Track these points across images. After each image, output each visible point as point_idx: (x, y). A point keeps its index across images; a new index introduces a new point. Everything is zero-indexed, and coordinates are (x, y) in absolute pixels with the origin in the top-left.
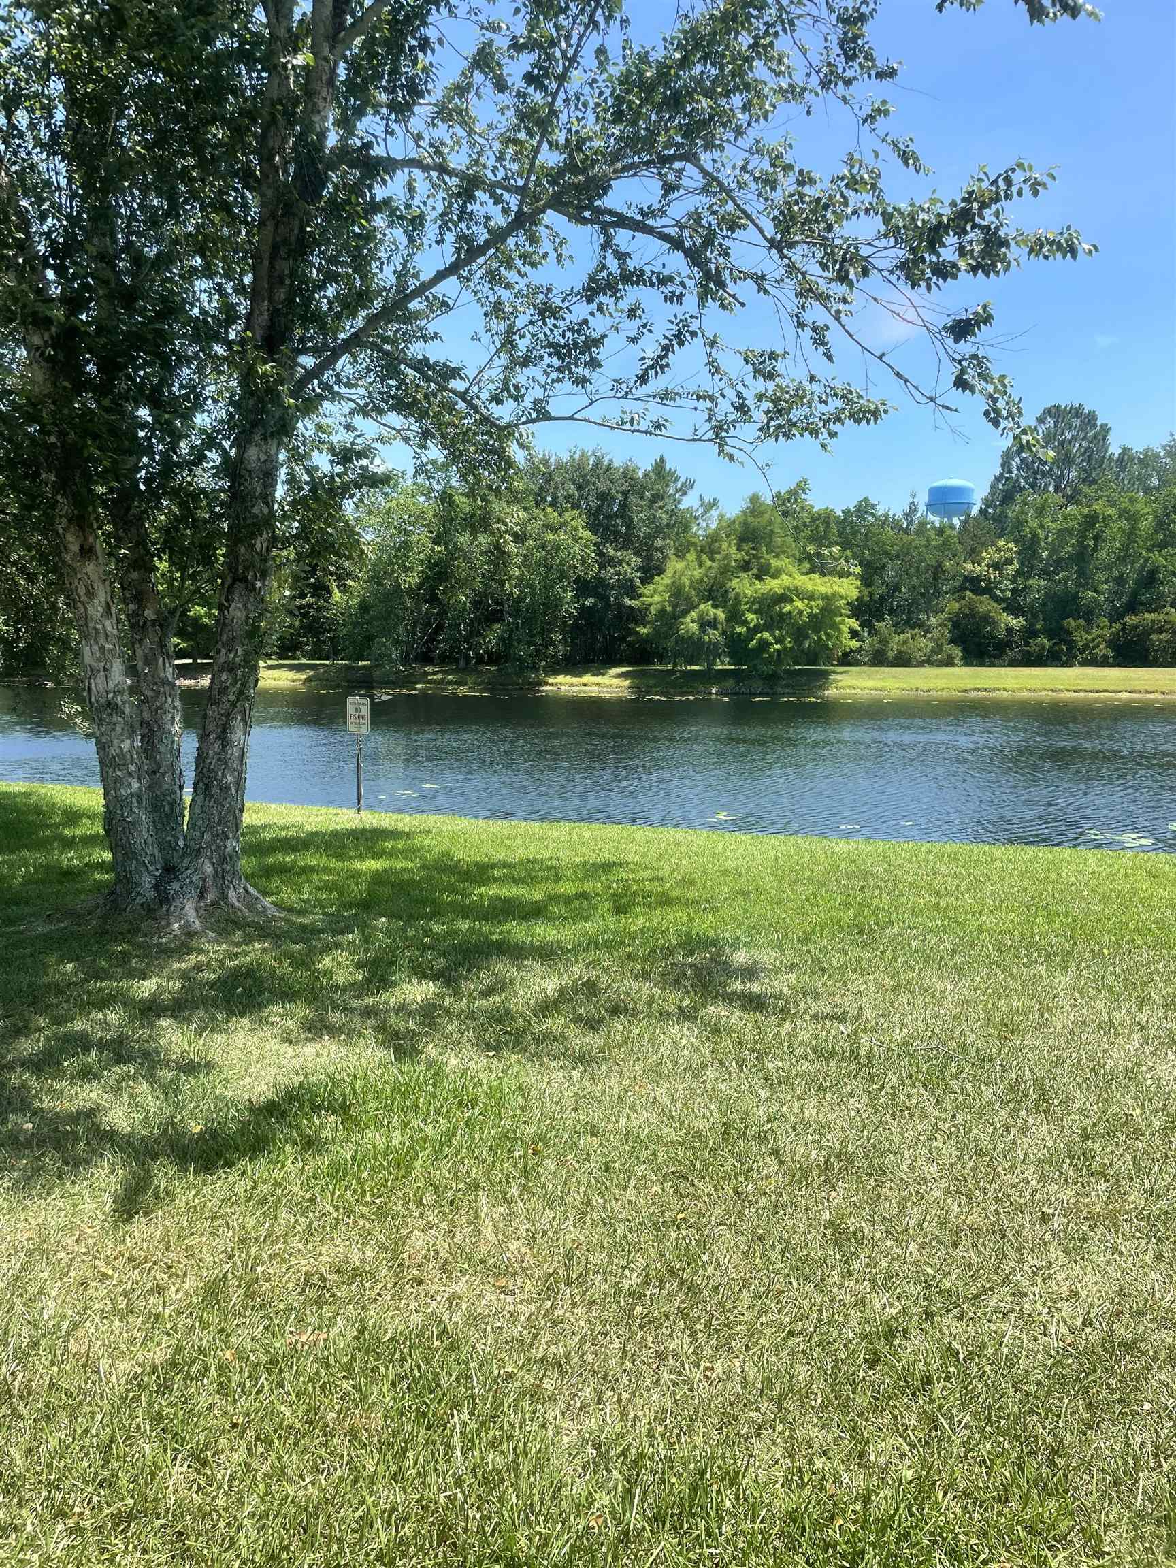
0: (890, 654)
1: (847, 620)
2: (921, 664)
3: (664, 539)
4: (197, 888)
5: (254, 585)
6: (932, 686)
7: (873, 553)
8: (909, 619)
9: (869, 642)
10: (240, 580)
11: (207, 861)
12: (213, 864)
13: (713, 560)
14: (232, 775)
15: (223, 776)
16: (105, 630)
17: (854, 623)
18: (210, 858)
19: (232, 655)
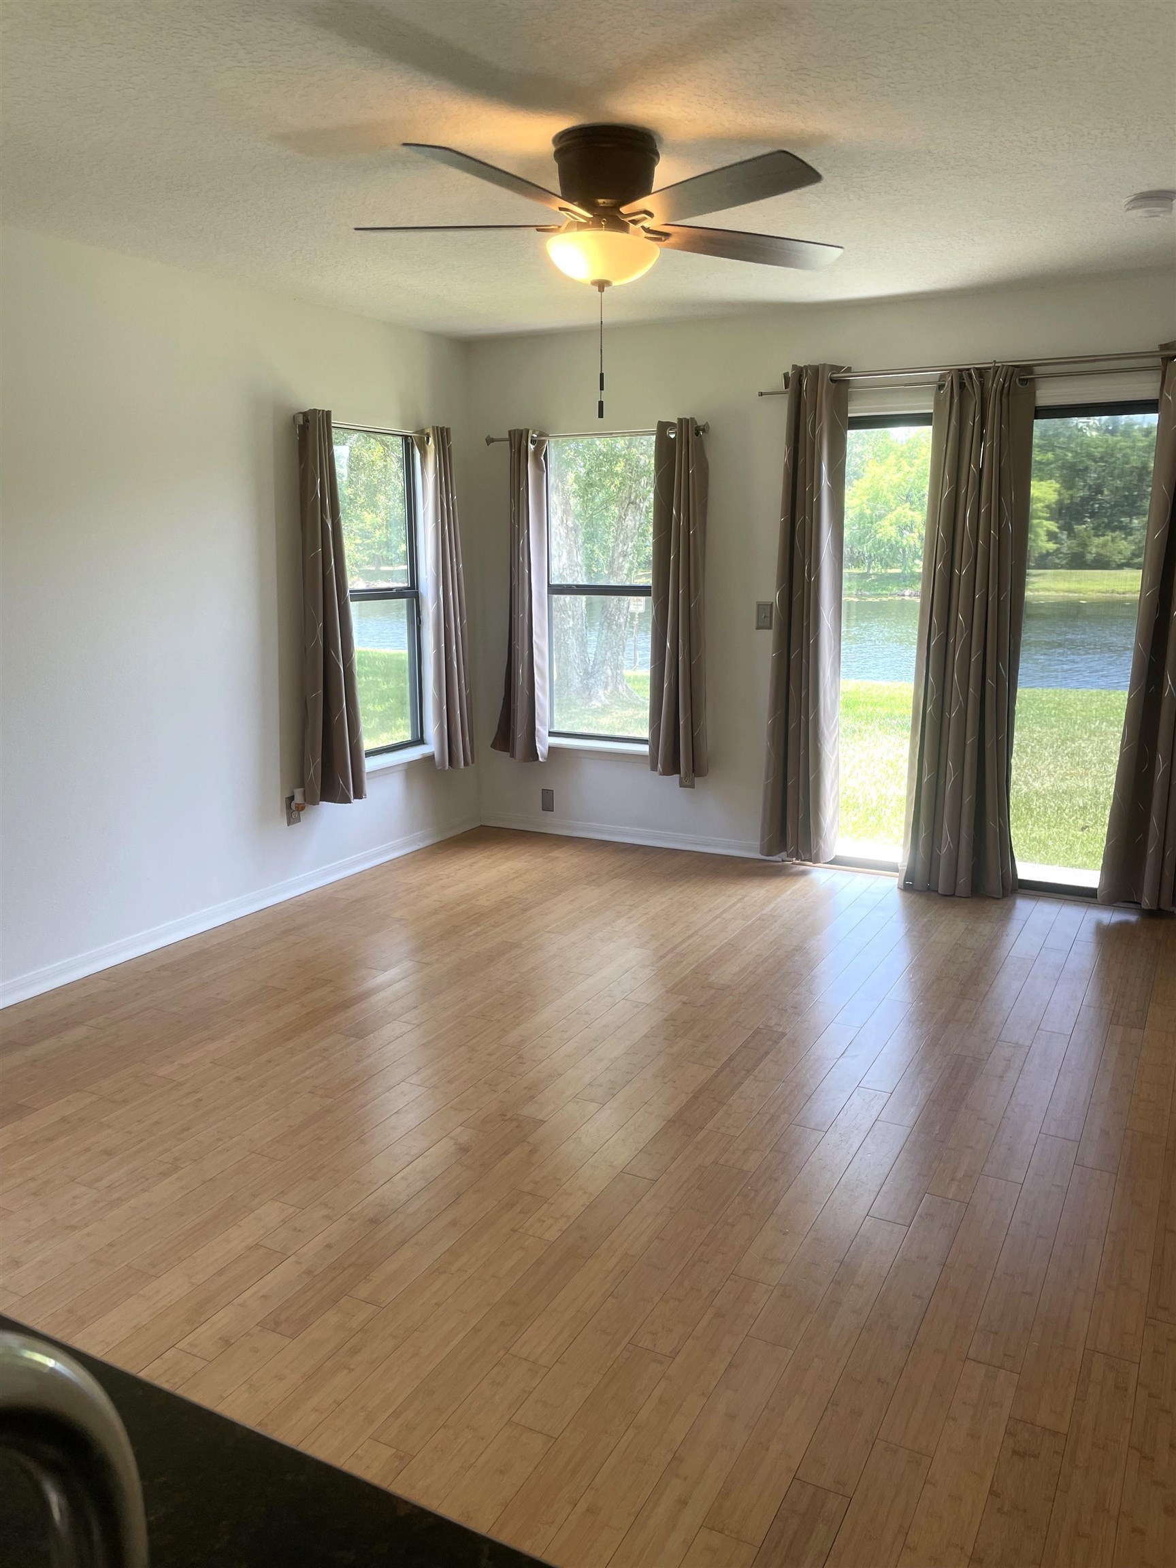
0: (1089, 557)
1: (1045, 523)
2: (1120, 566)
3: (863, 444)
4: (603, 682)
5: (639, 505)
6: (1128, 588)
7: (1076, 454)
8: (1110, 522)
9: (1068, 545)
10: (632, 503)
11: (608, 667)
12: (612, 669)
13: (911, 465)
14: (623, 618)
15: (619, 618)
16: (560, 533)
17: (1052, 526)
18: (610, 666)
19: (625, 548)
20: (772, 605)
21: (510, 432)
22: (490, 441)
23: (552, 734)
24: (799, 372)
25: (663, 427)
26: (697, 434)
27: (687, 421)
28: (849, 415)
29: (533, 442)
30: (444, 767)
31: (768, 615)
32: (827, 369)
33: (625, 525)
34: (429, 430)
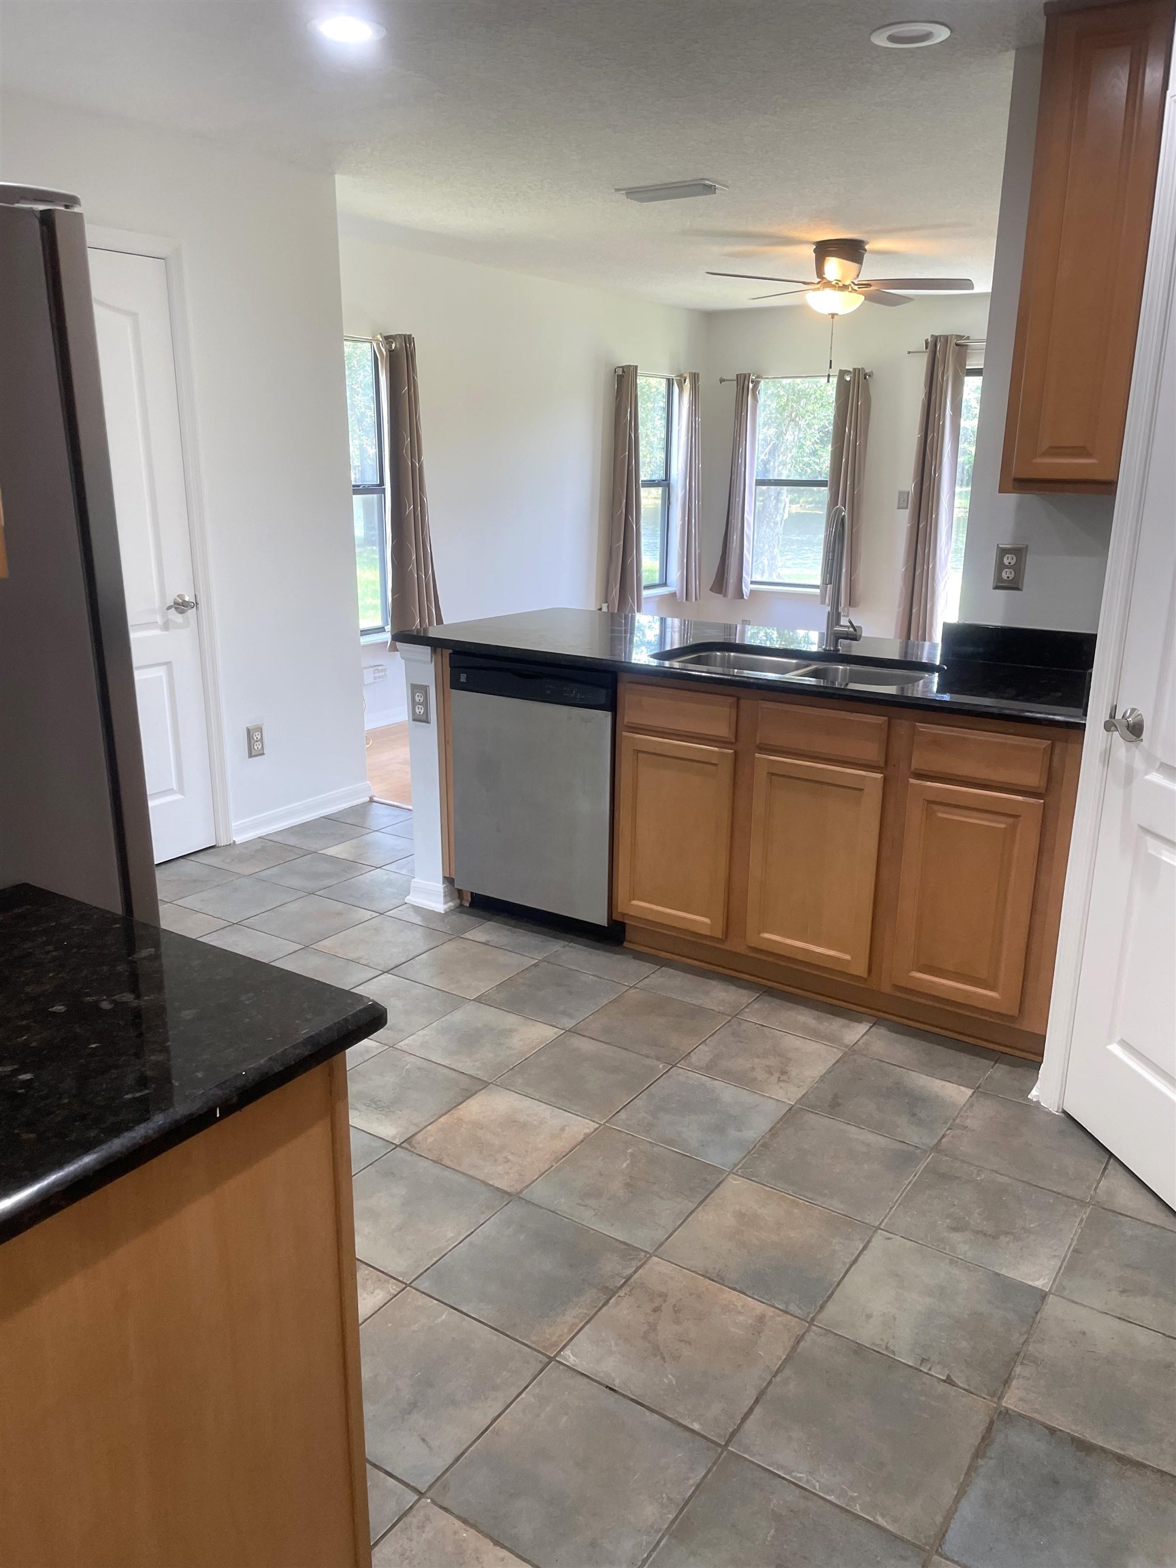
20: (909, 493)
21: (737, 375)
22: (722, 380)
23: (752, 583)
24: (936, 339)
25: (842, 373)
26: (865, 378)
27: (859, 370)
28: (967, 368)
29: (752, 382)
30: (683, 600)
31: (906, 499)
32: (954, 337)
33: (786, 438)
34: (687, 375)
